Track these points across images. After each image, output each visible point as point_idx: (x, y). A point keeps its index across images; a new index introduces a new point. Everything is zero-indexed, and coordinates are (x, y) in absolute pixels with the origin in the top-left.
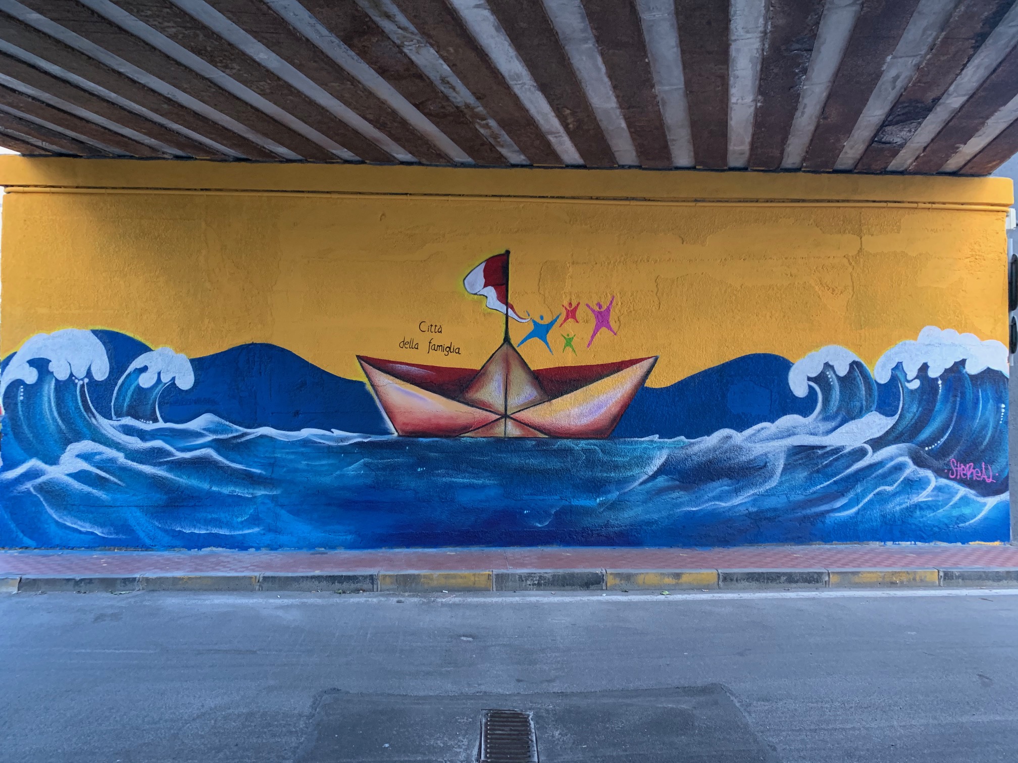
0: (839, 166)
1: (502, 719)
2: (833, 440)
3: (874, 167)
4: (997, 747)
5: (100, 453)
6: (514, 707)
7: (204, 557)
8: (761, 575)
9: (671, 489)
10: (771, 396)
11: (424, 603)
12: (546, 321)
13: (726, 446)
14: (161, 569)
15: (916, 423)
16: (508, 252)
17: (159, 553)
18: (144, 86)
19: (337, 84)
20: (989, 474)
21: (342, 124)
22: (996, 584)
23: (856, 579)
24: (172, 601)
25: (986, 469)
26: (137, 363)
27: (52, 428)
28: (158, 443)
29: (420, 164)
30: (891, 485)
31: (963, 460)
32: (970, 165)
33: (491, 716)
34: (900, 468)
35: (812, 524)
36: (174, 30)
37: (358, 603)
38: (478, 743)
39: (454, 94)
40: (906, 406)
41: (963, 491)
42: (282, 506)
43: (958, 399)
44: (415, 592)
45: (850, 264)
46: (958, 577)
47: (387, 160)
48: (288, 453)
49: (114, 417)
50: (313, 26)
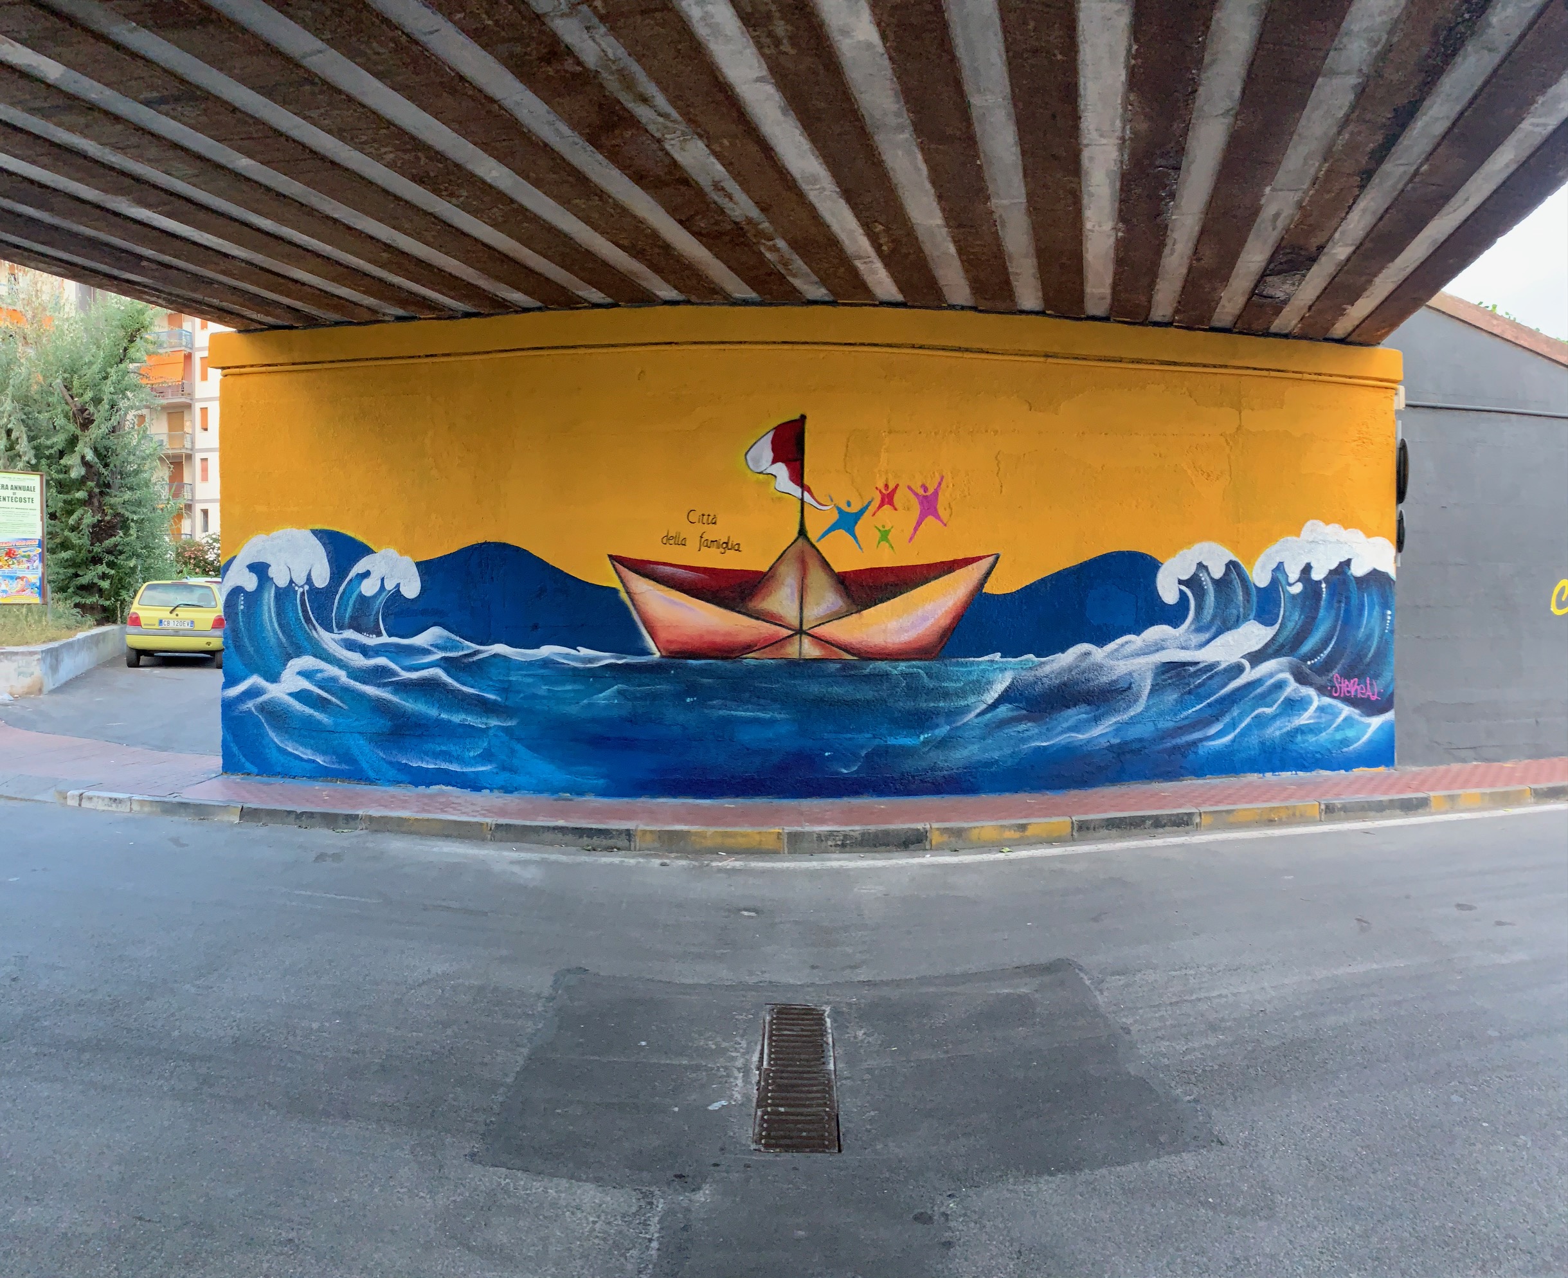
0: (1216, 323)
1: (792, 1016)
2: (1206, 655)
3: (1255, 326)
4: (1373, 1000)
5: (321, 671)
6: (806, 1000)
7: (431, 797)
8: (1122, 820)
9: (1018, 720)
10: (1137, 602)
11: (694, 867)
12: (854, 509)
13: (1084, 665)
14: (385, 806)
15: (1298, 633)
16: (803, 418)
17: (383, 788)
18: (361, 232)
19: (583, 201)
20: (1373, 690)
21: (589, 255)
22: (1378, 814)
23: (1231, 819)
24: (397, 845)
25: (1371, 684)
26: (359, 568)
27: (273, 641)
28: (382, 661)
29: (688, 302)
30: (1270, 706)
31: (1347, 675)
32: (1357, 331)
33: (778, 1013)
34: (1280, 686)
35: (1184, 756)
36: (392, 156)
37: (611, 864)
38: (759, 1047)
39: (731, 205)
40: (1287, 614)
41: (1346, 710)
42: (519, 740)
43: (1343, 605)
44: (684, 853)
45: (1228, 444)
46: (1340, 809)
47: (646, 299)
48: (526, 675)
49: (336, 630)
50: (551, 124)
